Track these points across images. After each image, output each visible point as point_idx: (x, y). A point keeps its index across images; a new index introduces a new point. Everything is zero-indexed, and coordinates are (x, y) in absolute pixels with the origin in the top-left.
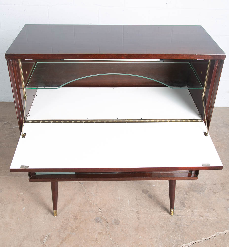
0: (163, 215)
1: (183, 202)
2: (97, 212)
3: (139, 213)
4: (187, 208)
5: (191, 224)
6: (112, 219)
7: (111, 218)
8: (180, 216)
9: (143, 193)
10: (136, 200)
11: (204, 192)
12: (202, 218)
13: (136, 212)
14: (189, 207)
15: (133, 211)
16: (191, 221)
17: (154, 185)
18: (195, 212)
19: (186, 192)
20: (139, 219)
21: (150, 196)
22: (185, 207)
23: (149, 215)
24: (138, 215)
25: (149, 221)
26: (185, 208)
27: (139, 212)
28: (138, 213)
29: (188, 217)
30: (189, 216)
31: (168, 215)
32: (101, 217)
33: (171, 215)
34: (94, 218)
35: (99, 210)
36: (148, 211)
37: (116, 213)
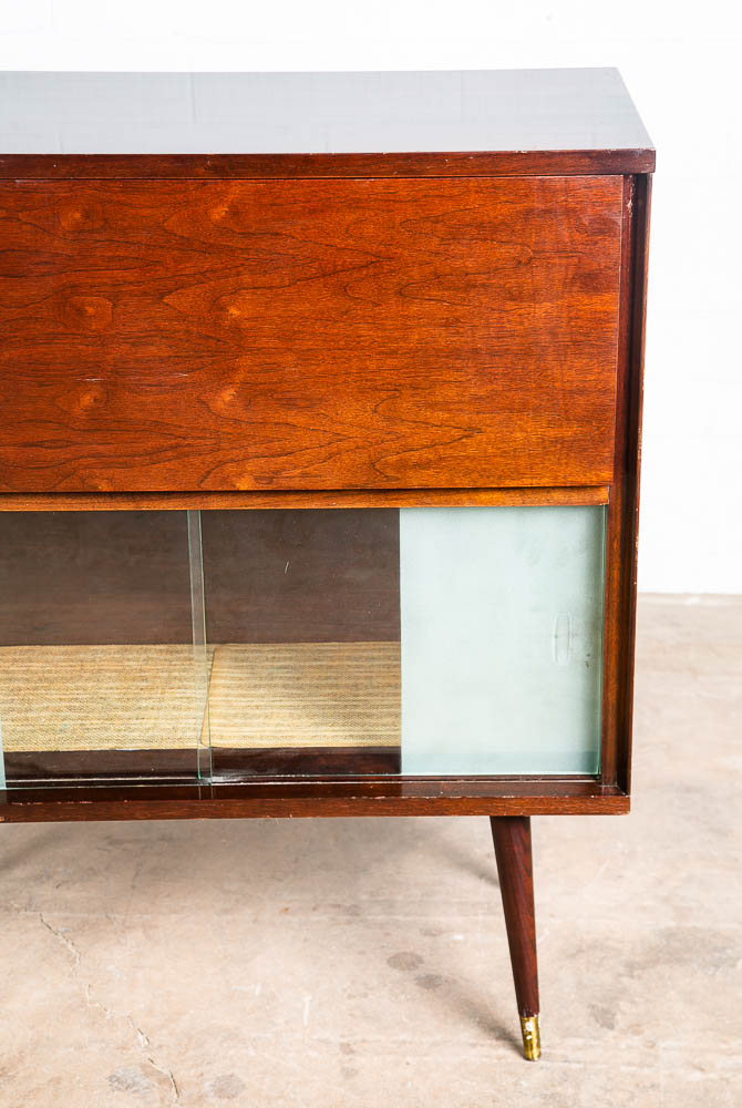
0: (484, 1060)
1: (605, 1006)
2: (124, 1048)
3: (352, 1052)
4: (623, 1032)
5: (632, 1098)
6: (202, 1075)
7: (199, 1073)
8: (579, 1062)
9: (395, 967)
10: (350, 997)
11: (733, 966)
12: (697, 1076)
13: (342, 1045)
14: (635, 1029)
15: (326, 1042)
16: (637, 1085)
17: (459, 937)
18: (664, 1049)
19: (631, 967)
20: (349, 1074)
21: (430, 982)
22: (611, 1027)
23: (409, 1059)
24: (347, 1057)
25: (404, 1084)
26: (611, 1034)
27: (355, 1048)
28: (347, 1049)
29: (623, 1068)
30: (629, 1064)
31: (513, 1057)
32: (143, 1066)
33: (528, 1059)
34: (108, 1073)
35: (141, 1037)
36: (404, 1042)
37: (232, 1052)
